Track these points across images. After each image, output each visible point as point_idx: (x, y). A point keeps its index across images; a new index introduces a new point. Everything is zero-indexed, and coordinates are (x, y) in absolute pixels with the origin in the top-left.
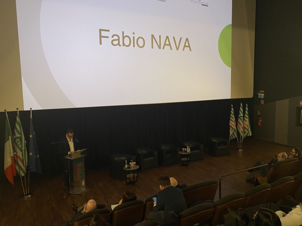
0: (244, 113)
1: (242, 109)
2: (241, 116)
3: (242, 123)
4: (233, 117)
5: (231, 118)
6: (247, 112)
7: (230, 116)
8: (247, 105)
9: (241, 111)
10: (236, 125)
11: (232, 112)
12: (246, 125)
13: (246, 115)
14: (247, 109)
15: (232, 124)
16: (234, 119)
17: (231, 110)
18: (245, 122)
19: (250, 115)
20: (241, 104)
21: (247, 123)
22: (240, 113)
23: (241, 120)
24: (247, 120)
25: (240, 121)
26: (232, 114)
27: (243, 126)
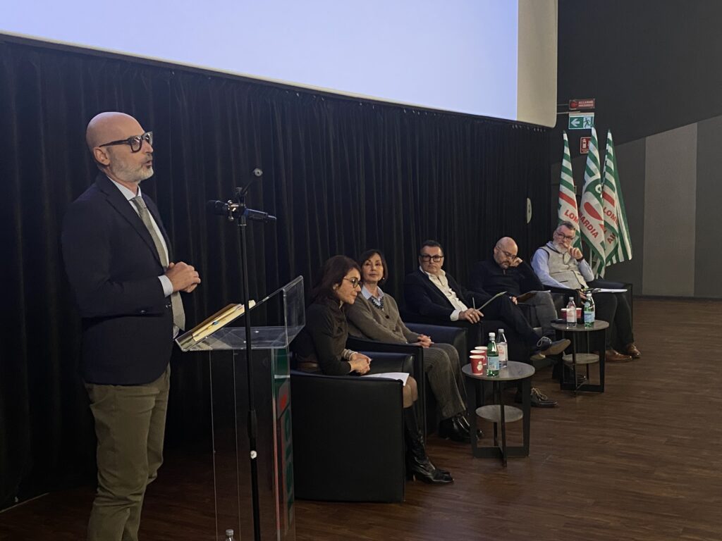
0: (604, 167)
1: (595, 151)
2: (596, 182)
4: (571, 181)
5: (563, 189)
6: (610, 164)
7: (561, 181)
8: (610, 136)
9: (594, 160)
13: (608, 175)
14: (610, 149)
15: (567, 211)
17: (562, 156)
18: (609, 206)
19: (621, 174)
21: (617, 208)
22: (592, 166)
23: (597, 195)
24: (615, 195)
25: (594, 202)
26: (567, 171)
27: (603, 223)
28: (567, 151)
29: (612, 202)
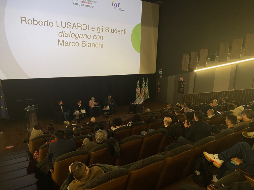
0: (145, 84)
1: (144, 82)
2: (144, 86)
3: (144, 91)
4: (139, 86)
5: (137, 87)
6: (147, 83)
7: (137, 86)
8: (147, 79)
9: (143, 83)
10: (140, 92)
11: (138, 83)
12: (146, 91)
13: (146, 85)
14: (147, 81)
15: (138, 90)
16: (139, 87)
17: (137, 82)
18: (146, 90)
19: (149, 85)
20: (144, 78)
21: (147, 90)
22: (143, 84)
23: (143, 88)
24: (147, 88)
26: (138, 84)
28: (138, 81)
29: (146, 89)
